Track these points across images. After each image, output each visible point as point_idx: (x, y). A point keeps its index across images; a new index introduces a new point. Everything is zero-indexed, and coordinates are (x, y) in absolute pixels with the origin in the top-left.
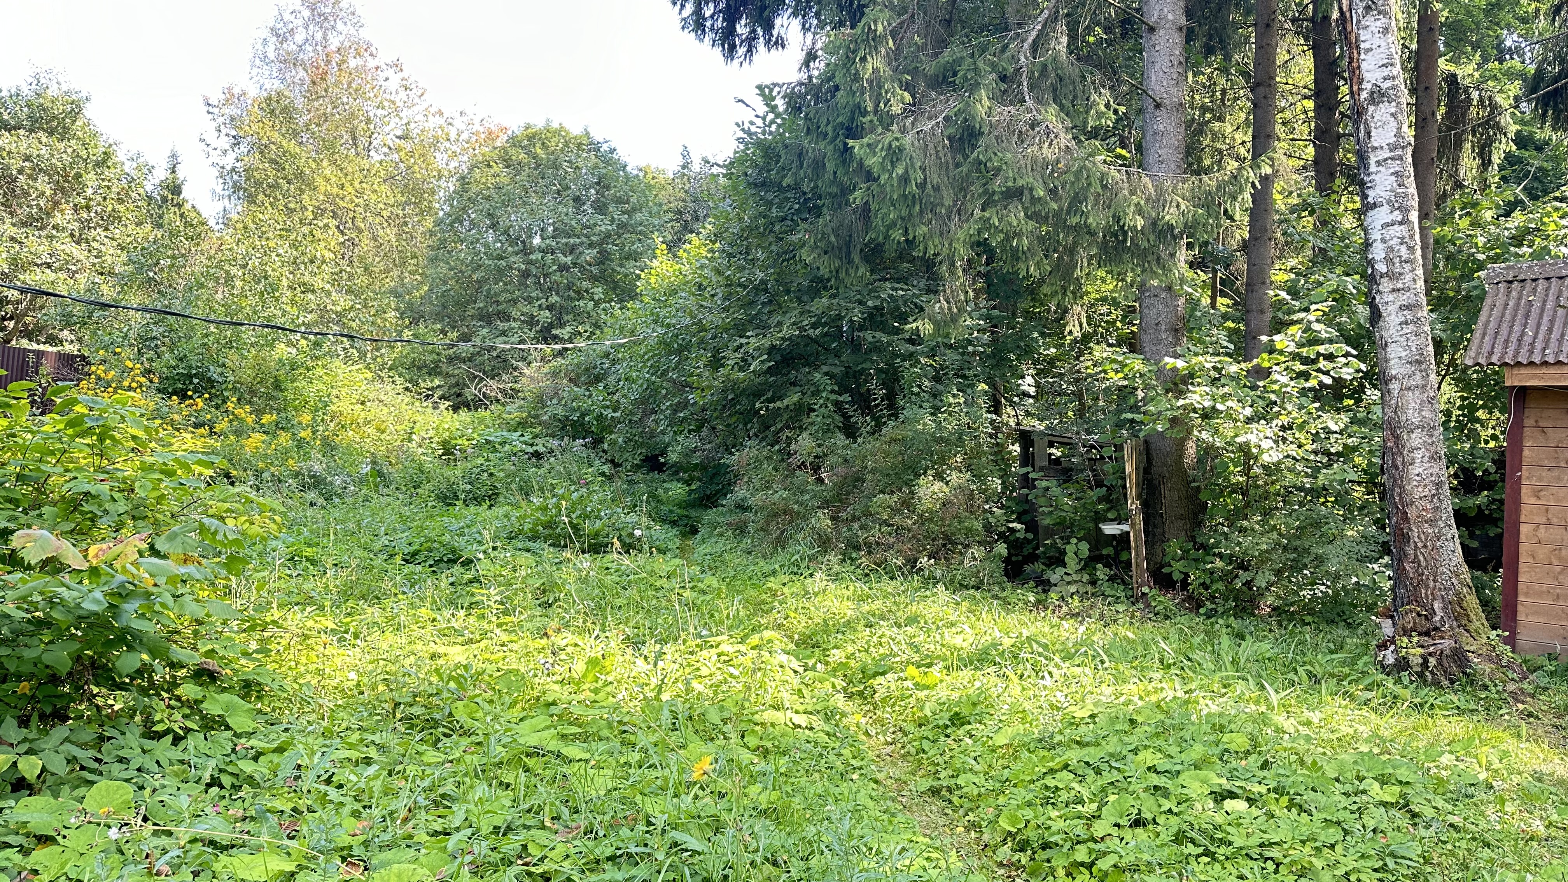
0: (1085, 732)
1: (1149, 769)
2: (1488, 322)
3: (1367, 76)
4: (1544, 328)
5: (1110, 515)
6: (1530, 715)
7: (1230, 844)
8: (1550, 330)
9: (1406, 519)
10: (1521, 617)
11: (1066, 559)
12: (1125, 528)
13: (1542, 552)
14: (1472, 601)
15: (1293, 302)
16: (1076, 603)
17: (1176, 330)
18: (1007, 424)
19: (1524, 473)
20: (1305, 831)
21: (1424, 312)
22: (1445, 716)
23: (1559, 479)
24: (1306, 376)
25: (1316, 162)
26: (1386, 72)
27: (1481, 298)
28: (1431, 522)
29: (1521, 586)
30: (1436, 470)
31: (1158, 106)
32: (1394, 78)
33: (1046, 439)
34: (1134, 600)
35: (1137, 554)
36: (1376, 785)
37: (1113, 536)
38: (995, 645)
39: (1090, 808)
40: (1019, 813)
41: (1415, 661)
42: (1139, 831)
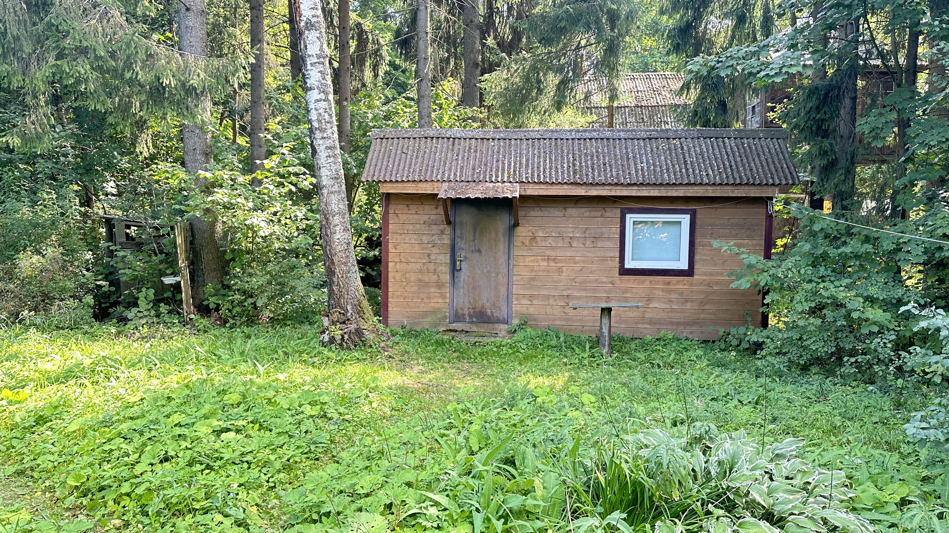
0: (135, 411)
1: (176, 425)
2: (372, 159)
3: (304, 13)
4: (396, 163)
5: (168, 272)
6: (390, 357)
7: (222, 458)
8: (399, 164)
9: (333, 263)
10: (390, 309)
11: (139, 302)
12: (178, 279)
13: (398, 276)
14: (365, 303)
15: (274, 142)
16: (146, 330)
17: (207, 154)
18: (97, 213)
19: (390, 237)
20: (266, 441)
21: (338, 151)
22: (351, 364)
23: (404, 239)
24: (282, 185)
25: (291, 61)
26: (314, 12)
27: (369, 147)
28: (345, 264)
29: (390, 294)
30: (346, 236)
31: (188, 9)
32: (318, 17)
33: (124, 223)
34: (184, 324)
35: (185, 295)
36: (309, 407)
37: (171, 285)
38: (77, 365)
39: (134, 457)
40: (82, 472)
41: (338, 338)
42: (167, 465)
